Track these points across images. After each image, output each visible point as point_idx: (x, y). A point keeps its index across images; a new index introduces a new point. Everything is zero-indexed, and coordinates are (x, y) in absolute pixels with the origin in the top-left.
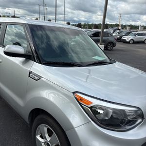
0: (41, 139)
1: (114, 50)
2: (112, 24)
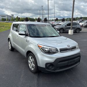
0: (30, 62)
1: (81, 33)
2: (85, 17)
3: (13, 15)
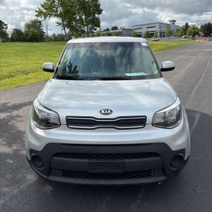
3: (175, 21)
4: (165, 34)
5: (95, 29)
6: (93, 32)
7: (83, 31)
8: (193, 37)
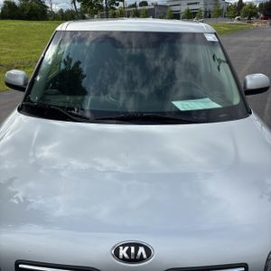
4: (212, 15)
5: (118, 5)
6: (114, 9)
7: (101, 7)
8: (249, 19)
